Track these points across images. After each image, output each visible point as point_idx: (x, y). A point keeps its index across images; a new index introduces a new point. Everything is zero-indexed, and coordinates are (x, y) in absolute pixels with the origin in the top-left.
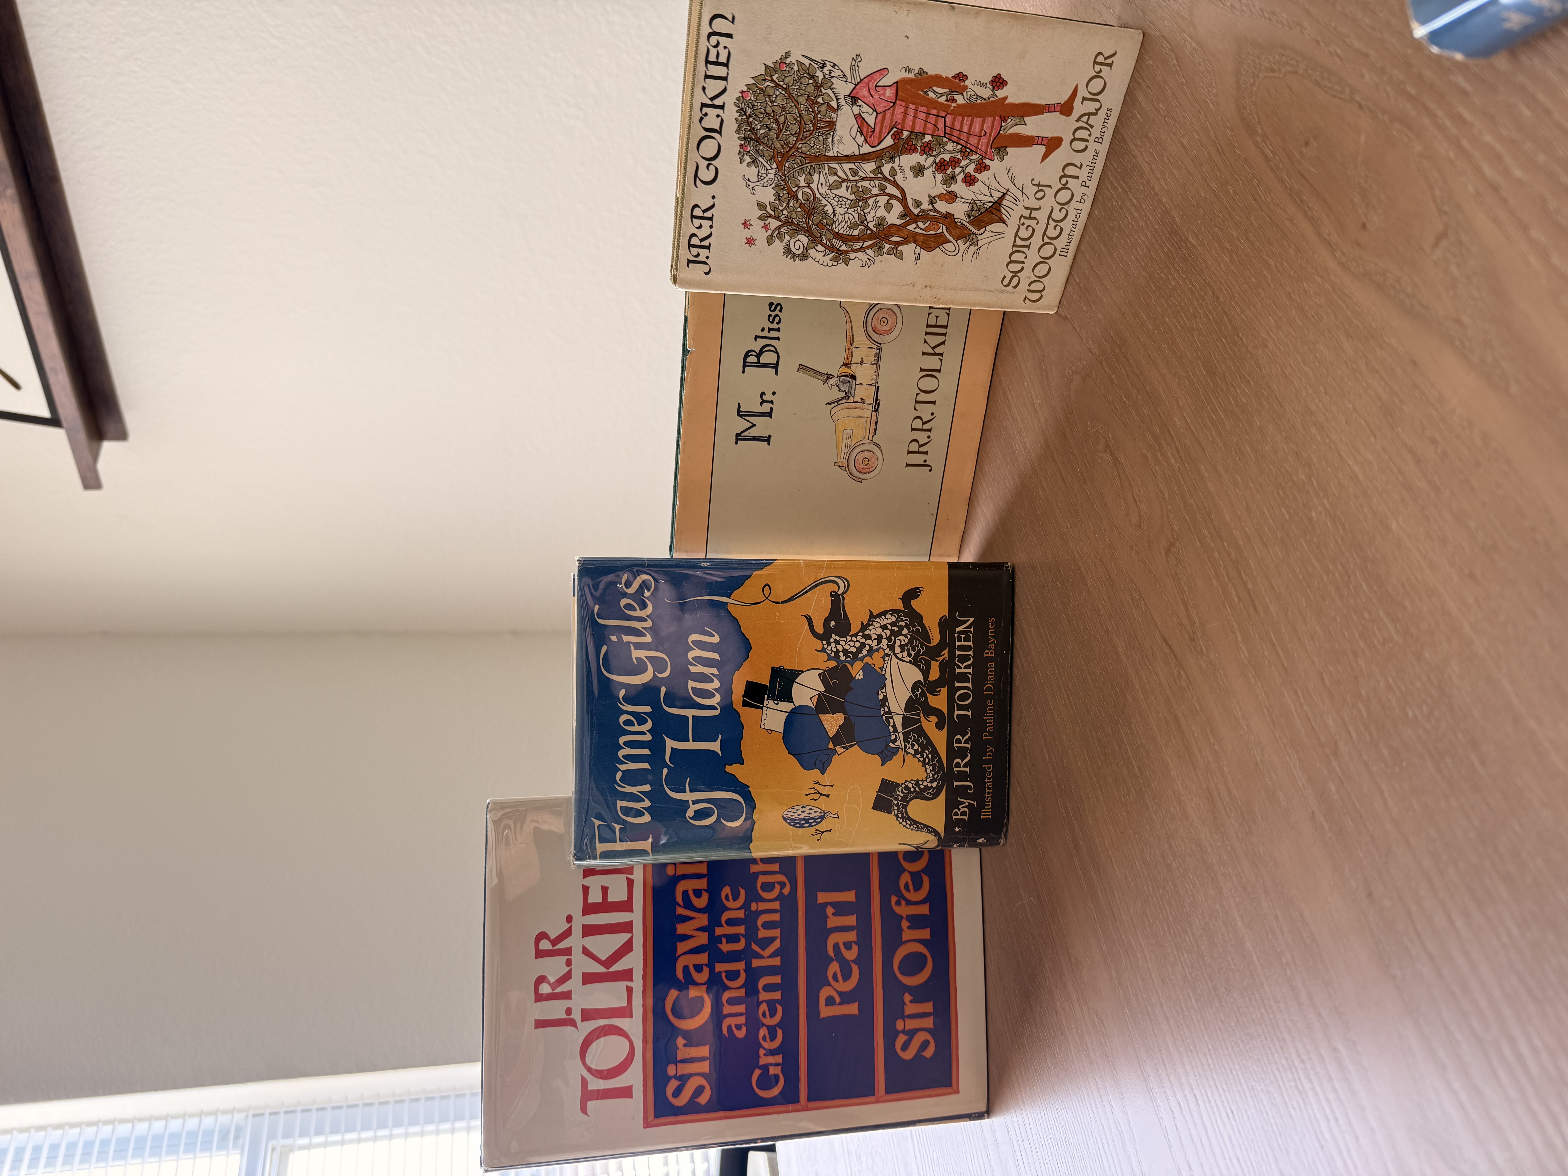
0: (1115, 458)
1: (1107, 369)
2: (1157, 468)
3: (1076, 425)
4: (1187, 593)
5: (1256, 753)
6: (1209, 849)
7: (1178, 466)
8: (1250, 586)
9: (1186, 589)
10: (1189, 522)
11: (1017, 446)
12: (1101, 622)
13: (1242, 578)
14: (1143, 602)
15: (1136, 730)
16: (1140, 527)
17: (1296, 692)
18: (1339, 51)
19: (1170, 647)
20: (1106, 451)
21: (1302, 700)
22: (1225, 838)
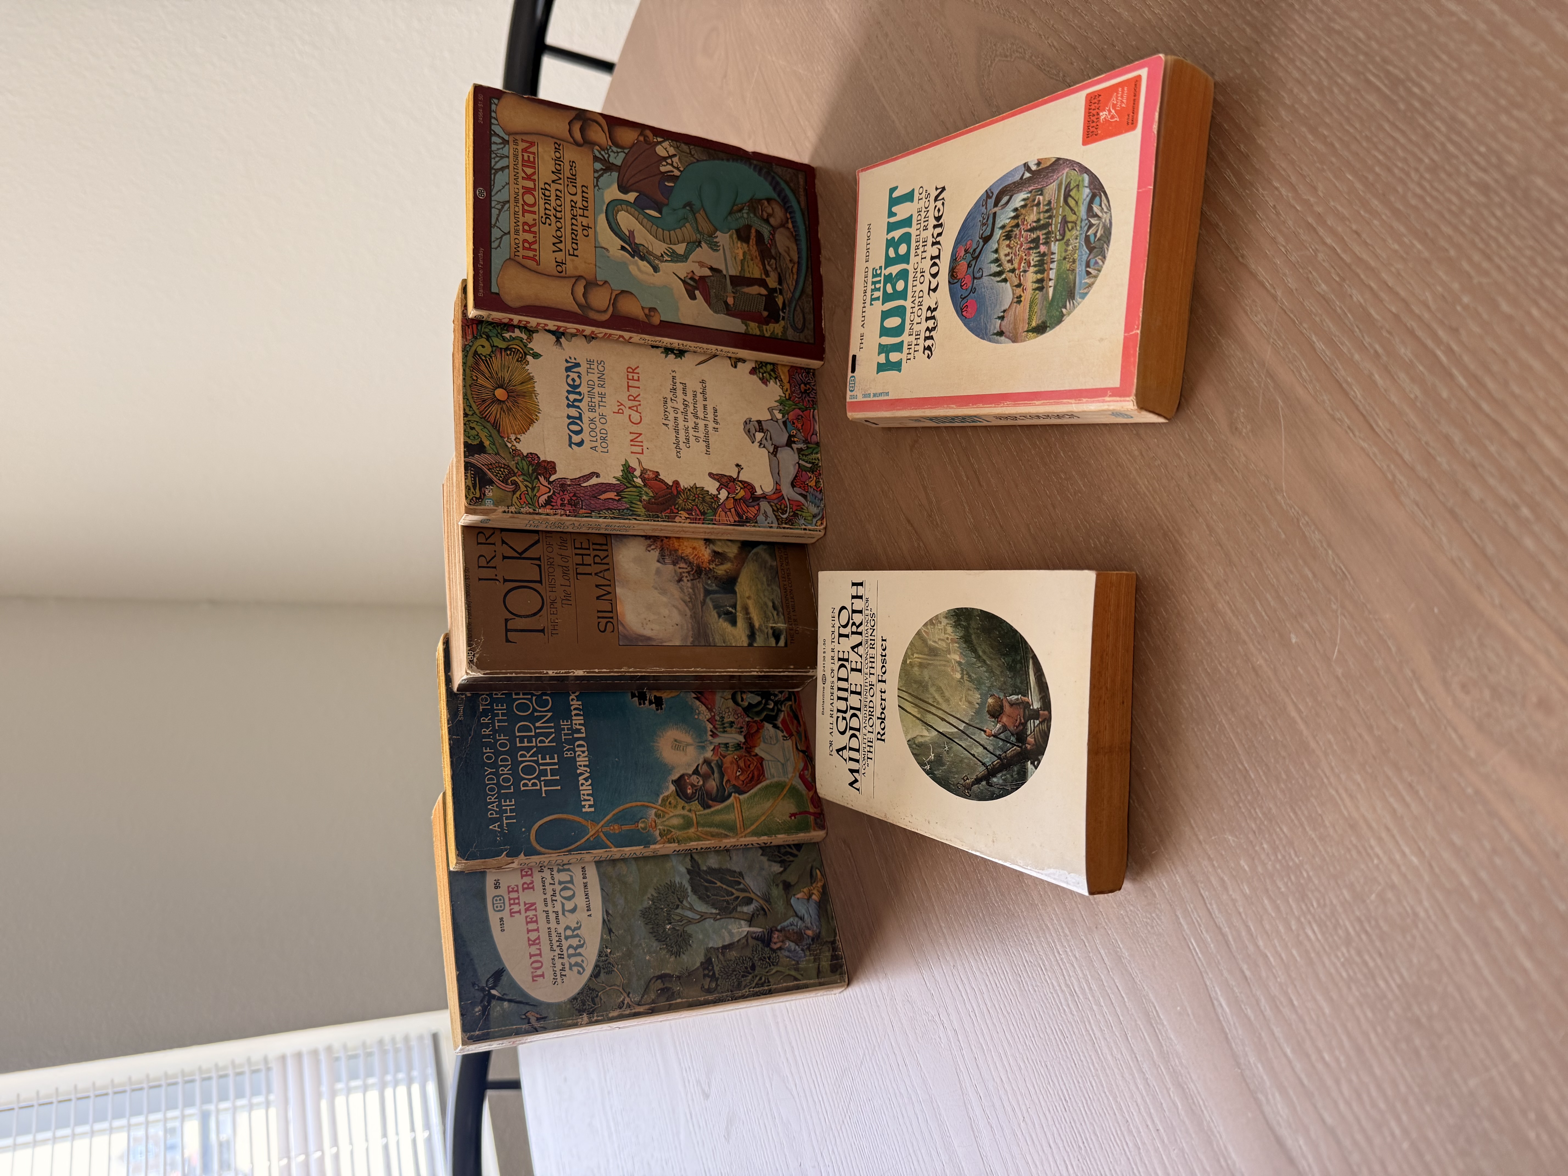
4: (927, 479)
8: (976, 466)
12: (855, 514)
13: (969, 461)
14: (891, 492)
18: (1055, 44)
19: (912, 525)
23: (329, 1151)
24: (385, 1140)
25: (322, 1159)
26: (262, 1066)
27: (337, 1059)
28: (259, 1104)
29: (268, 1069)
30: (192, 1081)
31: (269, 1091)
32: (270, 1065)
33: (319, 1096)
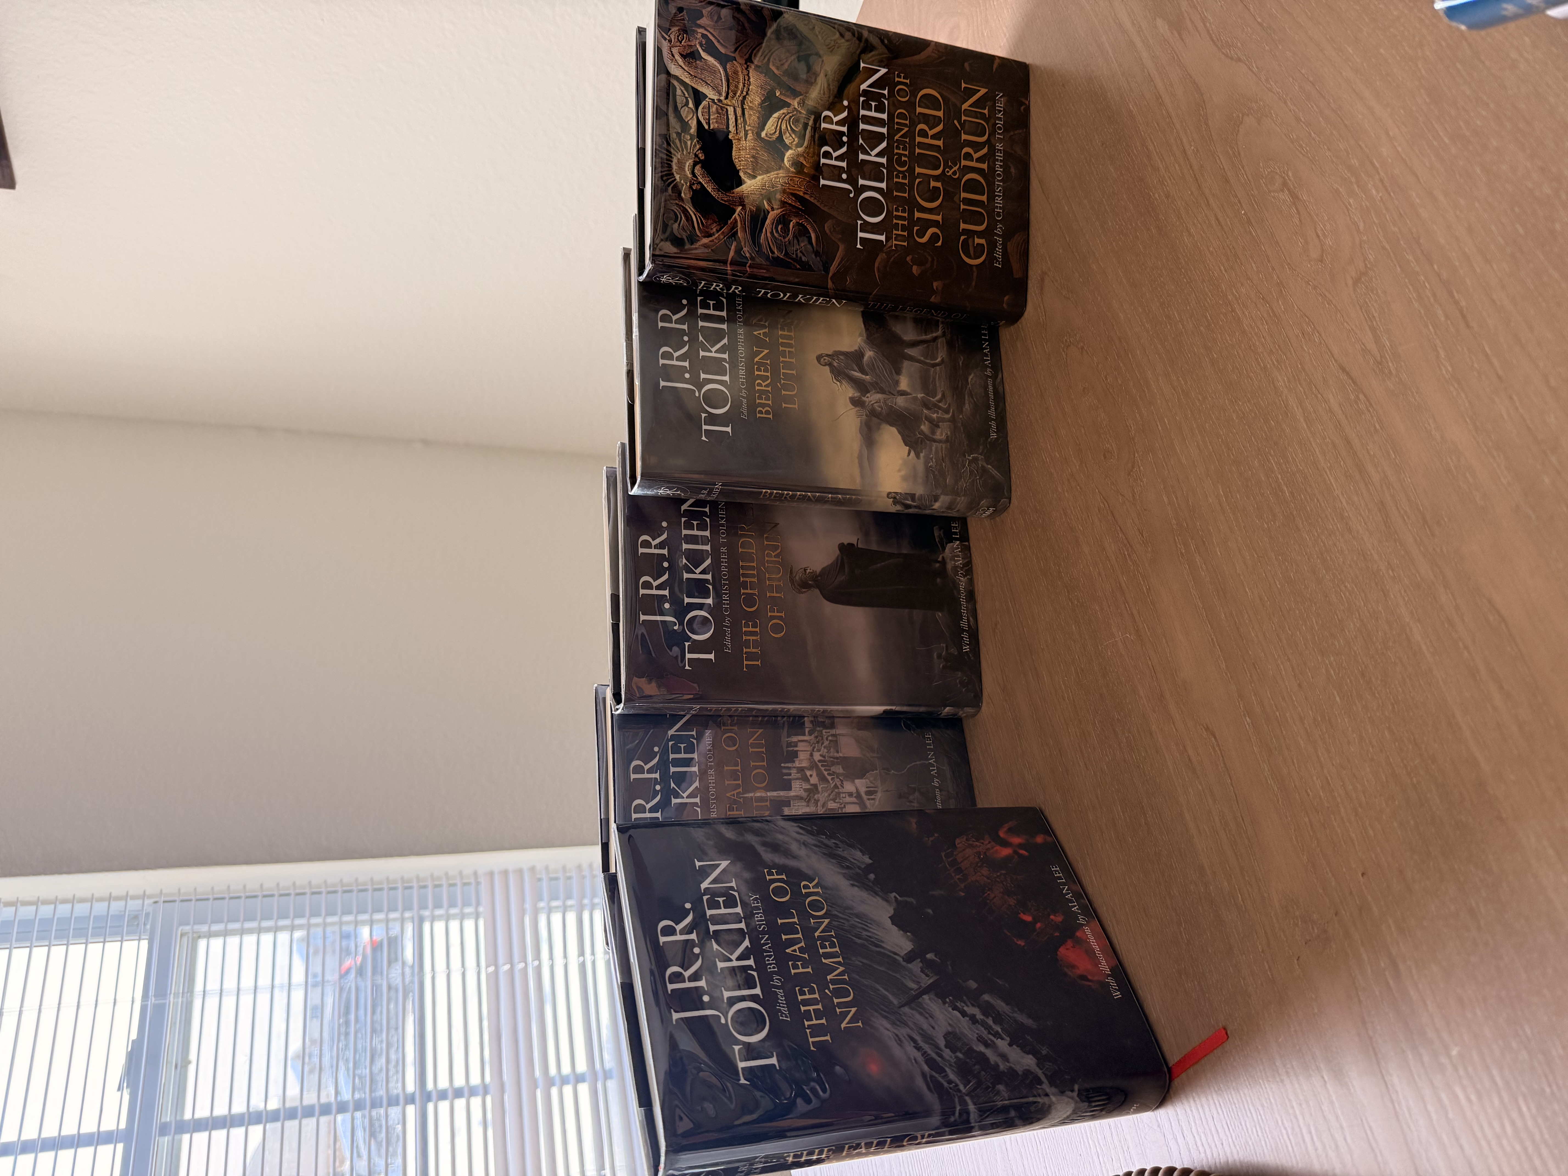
0: (1294, 196)
1: (1292, 107)
2: (1351, 201)
3: (1243, 167)
4: (1377, 319)
5: (1449, 460)
6: (1376, 556)
7: (1381, 197)
8: (1463, 303)
9: (1376, 315)
10: (1390, 250)
11: (1157, 195)
12: (1257, 359)
13: (1452, 297)
14: (1317, 335)
15: (1293, 458)
16: (1321, 261)
17: (1511, 398)
19: (1348, 374)
20: (1282, 191)
21: (1518, 404)
22: (1398, 544)
23: (532, 964)
24: (581, 959)
25: (525, 970)
26: (472, 880)
27: (540, 880)
28: (469, 914)
29: (478, 884)
30: (410, 888)
31: (478, 904)
32: (479, 880)
33: (523, 913)
